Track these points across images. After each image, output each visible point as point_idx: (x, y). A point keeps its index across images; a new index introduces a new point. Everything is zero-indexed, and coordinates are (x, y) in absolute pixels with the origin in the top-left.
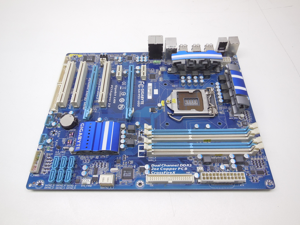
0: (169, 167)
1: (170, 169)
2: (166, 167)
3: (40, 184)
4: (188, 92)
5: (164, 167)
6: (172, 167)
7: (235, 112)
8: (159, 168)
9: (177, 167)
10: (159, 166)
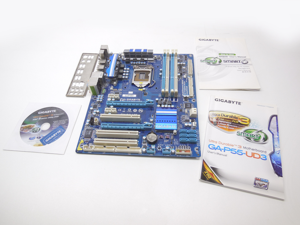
0: (184, 88)
1: (185, 88)
2: (184, 90)
3: (197, 149)
4: (135, 76)
5: (184, 91)
6: (184, 87)
7: (152, 59)
8: (184, 92)
9: (184, 85)
10: (183, 93)
